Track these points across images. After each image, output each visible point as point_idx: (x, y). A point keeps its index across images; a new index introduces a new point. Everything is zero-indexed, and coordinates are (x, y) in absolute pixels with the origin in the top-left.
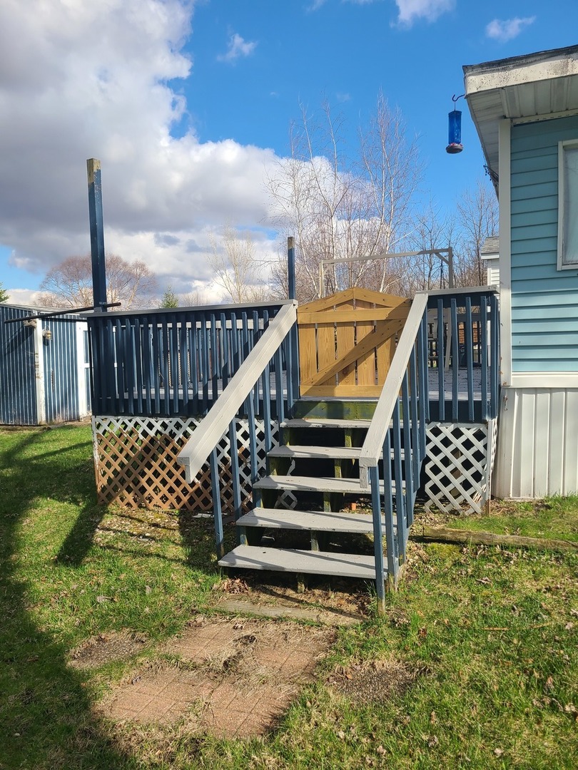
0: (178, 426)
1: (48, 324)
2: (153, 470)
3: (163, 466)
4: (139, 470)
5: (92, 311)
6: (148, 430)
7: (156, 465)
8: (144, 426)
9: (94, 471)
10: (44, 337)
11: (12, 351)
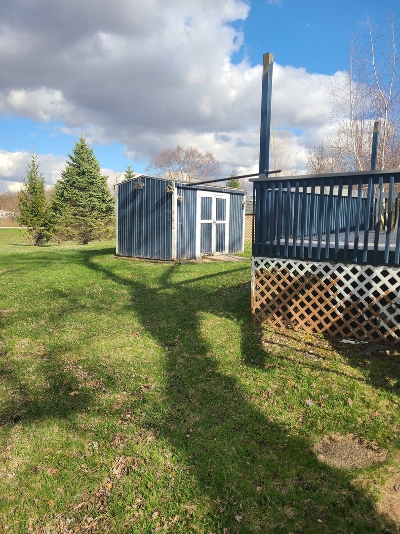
0: (327, 269)
1: (183, 191)
2: (299, 301)
3: (309, 299)
4: (288, 300)
5: (257, 177)
6: (298, 270)
7: (302, 298)
8: (296, 267)
9: (251, 297)
10: (178, 200)
11: (157, 209)
